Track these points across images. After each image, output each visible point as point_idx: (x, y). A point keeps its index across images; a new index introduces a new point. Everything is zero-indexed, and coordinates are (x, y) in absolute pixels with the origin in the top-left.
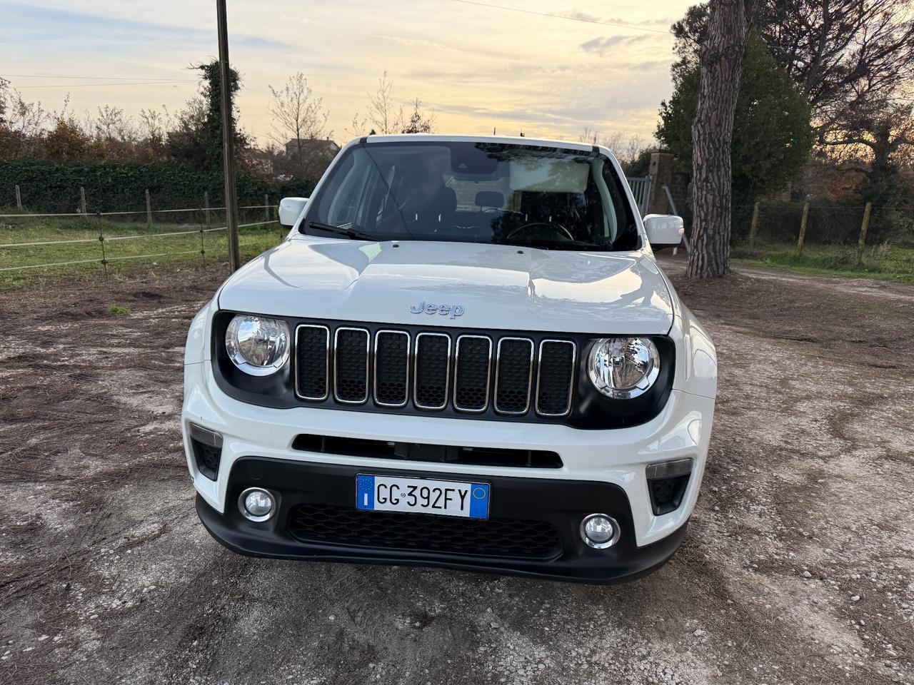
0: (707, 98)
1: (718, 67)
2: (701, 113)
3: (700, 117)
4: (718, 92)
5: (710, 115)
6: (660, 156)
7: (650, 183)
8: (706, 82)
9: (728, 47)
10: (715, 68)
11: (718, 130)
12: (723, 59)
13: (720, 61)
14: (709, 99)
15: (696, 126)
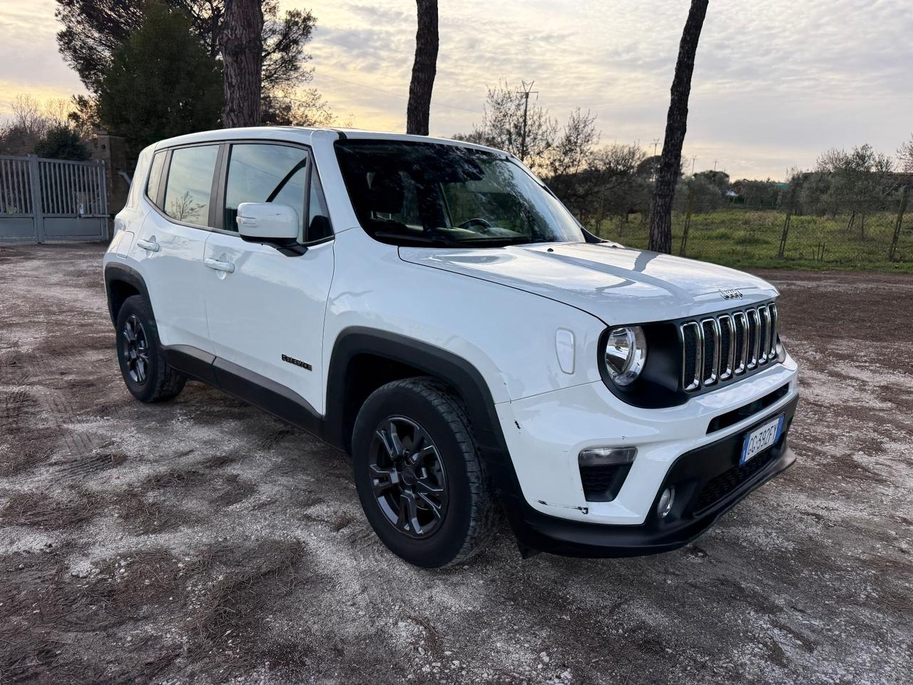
0: (236, 88)
1: (243, 58)
2: (232, 103)
3: (232, 106)
4: (247, 83)
5: (242, 105)
6: (110, 138)
7: (104, 168)
8: (232, 72)
9: (250, 41)
10: (241, 59)
11: (251, 120)
12: (247, 50)
13: (245, 52)
14: (239, 89)
15: (228, 114)
